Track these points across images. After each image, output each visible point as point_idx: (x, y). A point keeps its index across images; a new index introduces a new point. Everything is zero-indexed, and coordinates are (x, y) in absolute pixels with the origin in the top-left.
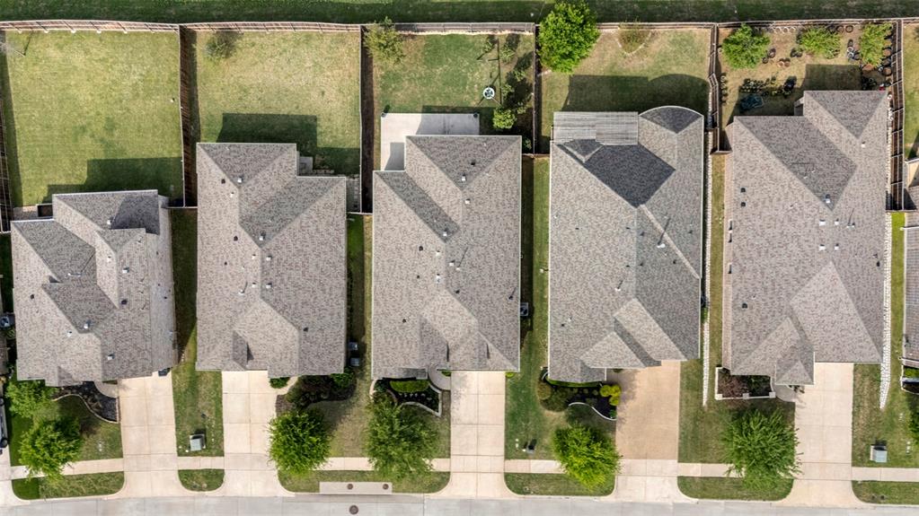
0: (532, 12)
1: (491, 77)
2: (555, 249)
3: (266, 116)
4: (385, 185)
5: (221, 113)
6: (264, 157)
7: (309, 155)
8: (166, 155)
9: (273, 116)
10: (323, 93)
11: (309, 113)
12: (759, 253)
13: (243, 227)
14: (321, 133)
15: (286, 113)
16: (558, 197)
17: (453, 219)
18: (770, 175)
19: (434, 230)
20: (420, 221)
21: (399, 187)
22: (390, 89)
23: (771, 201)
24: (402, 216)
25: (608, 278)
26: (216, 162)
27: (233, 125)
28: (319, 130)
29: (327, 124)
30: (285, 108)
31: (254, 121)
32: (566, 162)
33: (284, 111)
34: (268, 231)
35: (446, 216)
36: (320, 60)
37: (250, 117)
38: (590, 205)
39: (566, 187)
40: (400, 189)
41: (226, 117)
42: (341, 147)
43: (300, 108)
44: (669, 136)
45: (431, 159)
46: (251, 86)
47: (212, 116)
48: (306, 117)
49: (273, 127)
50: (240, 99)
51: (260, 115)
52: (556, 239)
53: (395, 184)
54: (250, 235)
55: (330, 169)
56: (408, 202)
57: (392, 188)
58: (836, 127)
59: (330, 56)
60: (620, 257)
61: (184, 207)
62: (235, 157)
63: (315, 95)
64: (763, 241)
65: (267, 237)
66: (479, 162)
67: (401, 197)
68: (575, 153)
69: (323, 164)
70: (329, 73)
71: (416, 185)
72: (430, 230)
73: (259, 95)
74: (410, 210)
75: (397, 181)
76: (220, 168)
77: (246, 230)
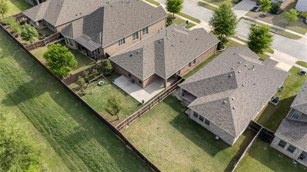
0: (56, 94)
1: (94, 87)
2: (134, 30)
3: (192, 140)
4: (166, 72)
5: (214, 159)
6: (206, 108)
7: (186, 114)
8: (260, 165)
9: (189, 138)
10: (158, 128)
11: (172, 126)
12: (91, 5)
13: (237, 85)
14: (173, 117)
15: (181, 134)
16: (118, 36)
17: (154, 46)
18: (67, 10)
19: (163, 44)
20: (165, 51)
21: (162, 68)
22: (131, 109)
23: (75, 7)
24: (169, 58)
25: (129, 7)
26: (232, 119)
27: (212, 149)
28: (173, 118)
29: (168, 118)
30: (180, 136)
31: (199, 143)
32: (106, 38)
33: (181, 135)
34: (226, 78)
35: (155, 48)
36: (146, 140)
37: (200, 146)
38: (113, 22)
39: (114, 34)
40: (162, 66)
41: (213, 155)
42: (170, 107)
43: (173, 131)
44: (74, 25)
45: (142, 65)
46: (188, 157)
47: (220, 161)
48: (174, 126)
49: (192, 134)
50: (198, 156)
51: (194, 143)
52: (131, 31)
53: (162, 70)
54: (235, 80)
55: (182, 104)
56: (163, 60)
57: (164, 68)
58: (42, 9)
59: (140, 138)
60: (121, 6)
61: (263, 127)
62: (221, 117)
63: (162, 131)
64: (87, 5)
65: (228, 75)
66: (129, 55)
67: (164, 63)
68: (100, 37)
69: (182, 107)
70: (148, 133)
71: (156, 65)
72: (165, 46)
73: (187, 150)
74: (165, 57)
75: (160, 70)
76: (232, 114)
77: (236, 83)
